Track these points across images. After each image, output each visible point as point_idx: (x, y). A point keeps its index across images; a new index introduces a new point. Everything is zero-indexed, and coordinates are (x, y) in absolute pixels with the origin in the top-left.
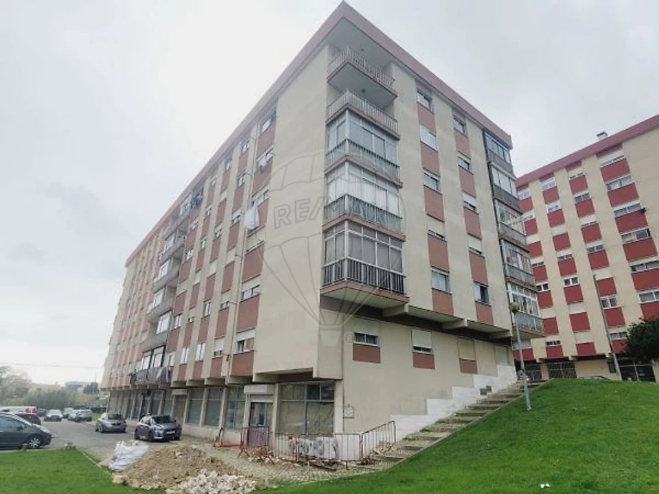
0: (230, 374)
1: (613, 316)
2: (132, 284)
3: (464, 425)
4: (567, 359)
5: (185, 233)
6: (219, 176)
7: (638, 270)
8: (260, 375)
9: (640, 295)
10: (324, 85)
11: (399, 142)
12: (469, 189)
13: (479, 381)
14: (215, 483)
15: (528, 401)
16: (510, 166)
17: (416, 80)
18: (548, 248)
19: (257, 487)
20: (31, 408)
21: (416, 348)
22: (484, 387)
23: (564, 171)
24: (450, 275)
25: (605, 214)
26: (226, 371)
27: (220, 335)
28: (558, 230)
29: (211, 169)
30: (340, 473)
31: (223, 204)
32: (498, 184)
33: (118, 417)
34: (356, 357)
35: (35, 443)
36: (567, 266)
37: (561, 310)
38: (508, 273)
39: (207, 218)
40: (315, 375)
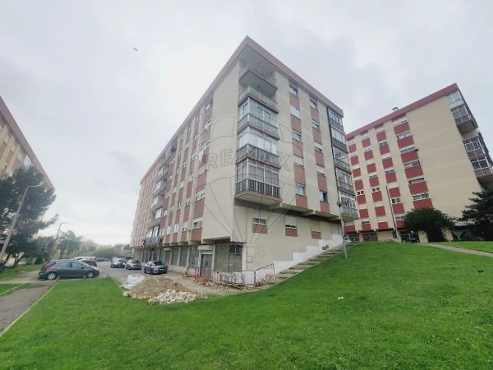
0: (190, 239)
1: (398, 208)
2: (143, 194)
3: (312, 266)
4: (373, 231)
5: (169, 166)
6: (185, 136)
7: (413, 183)
8: (205, 240)
9: (413, 197)
10: (237, 84)
11: (279, 114)
12: (318, 140)
13: (322, 243)
14: (174, 296)
15: (346, 253)
16: (342, 127)
17: (289, 80)
18: (364, 171)
19: (197, 298)
20: (93, 257)
21: (287, 226)
22: (325, 246)
23: (374, 129)
24: (306, 187)
25: (395, 152)
26: (188, 239)
27: (186, 219)
28: (370, 162)
29: (181, 131)
30: (244, 291)
31: (187, 150)
32: (335, 137)
33: (137, 262)
34: (254, 231)
35: (91, 275)
36: (374, 181)
37: (370, 205)
38: (339, 186)
39: (179, 158)
40: (231, 240)
